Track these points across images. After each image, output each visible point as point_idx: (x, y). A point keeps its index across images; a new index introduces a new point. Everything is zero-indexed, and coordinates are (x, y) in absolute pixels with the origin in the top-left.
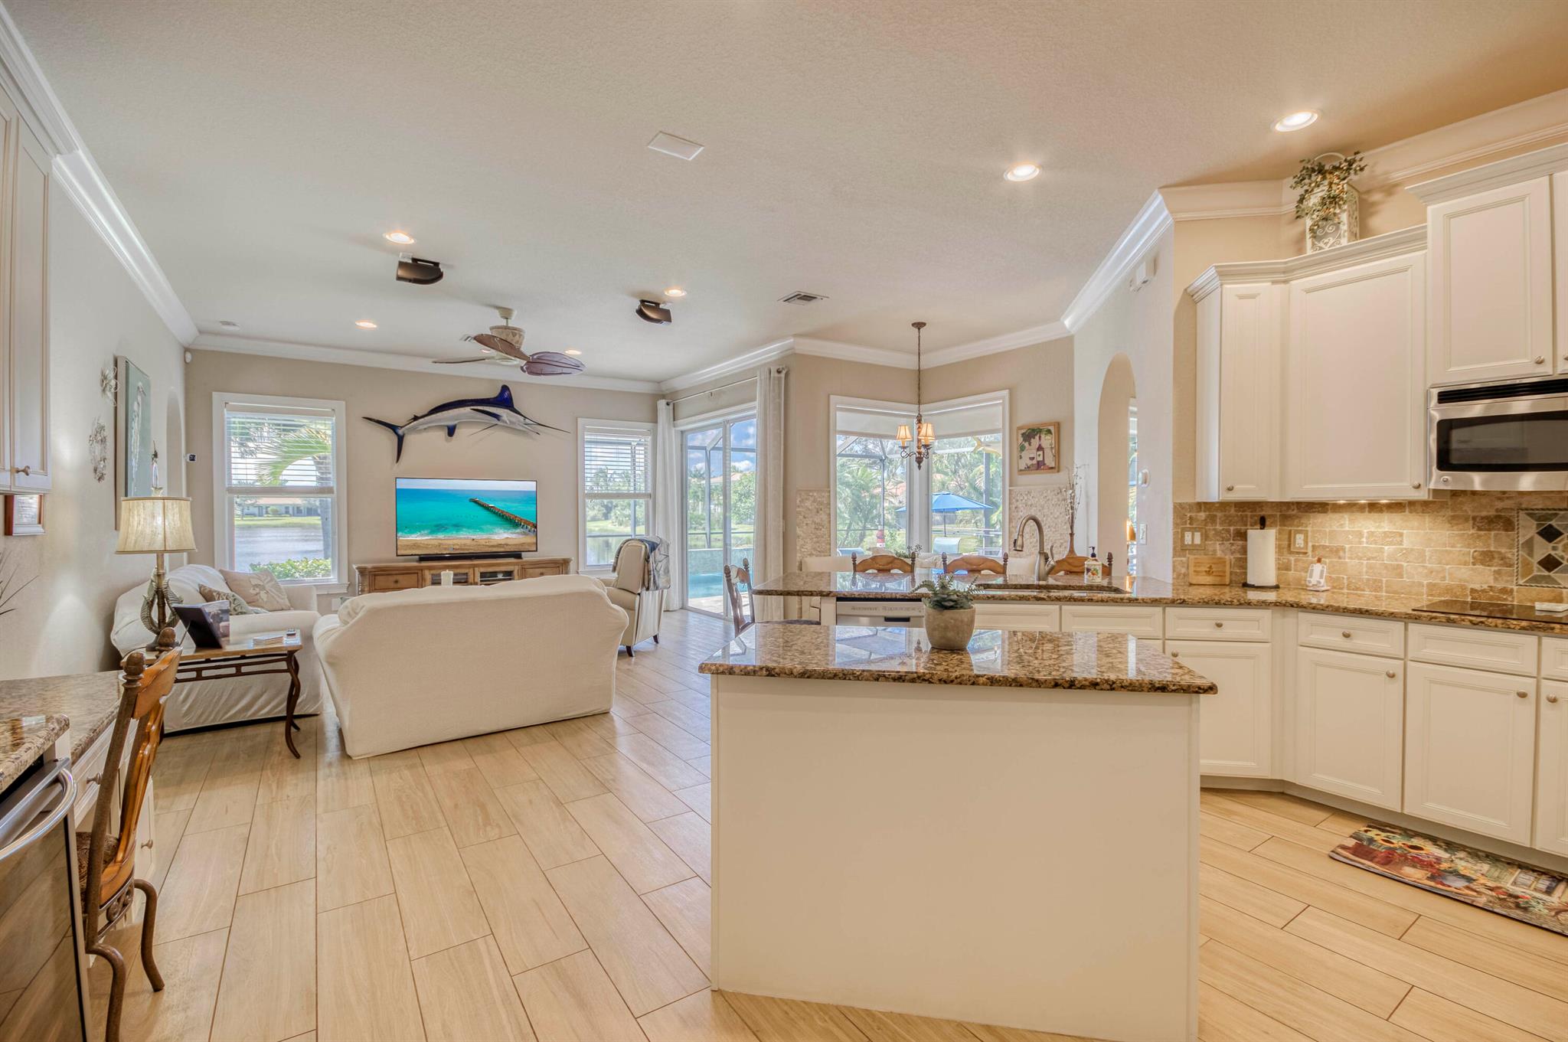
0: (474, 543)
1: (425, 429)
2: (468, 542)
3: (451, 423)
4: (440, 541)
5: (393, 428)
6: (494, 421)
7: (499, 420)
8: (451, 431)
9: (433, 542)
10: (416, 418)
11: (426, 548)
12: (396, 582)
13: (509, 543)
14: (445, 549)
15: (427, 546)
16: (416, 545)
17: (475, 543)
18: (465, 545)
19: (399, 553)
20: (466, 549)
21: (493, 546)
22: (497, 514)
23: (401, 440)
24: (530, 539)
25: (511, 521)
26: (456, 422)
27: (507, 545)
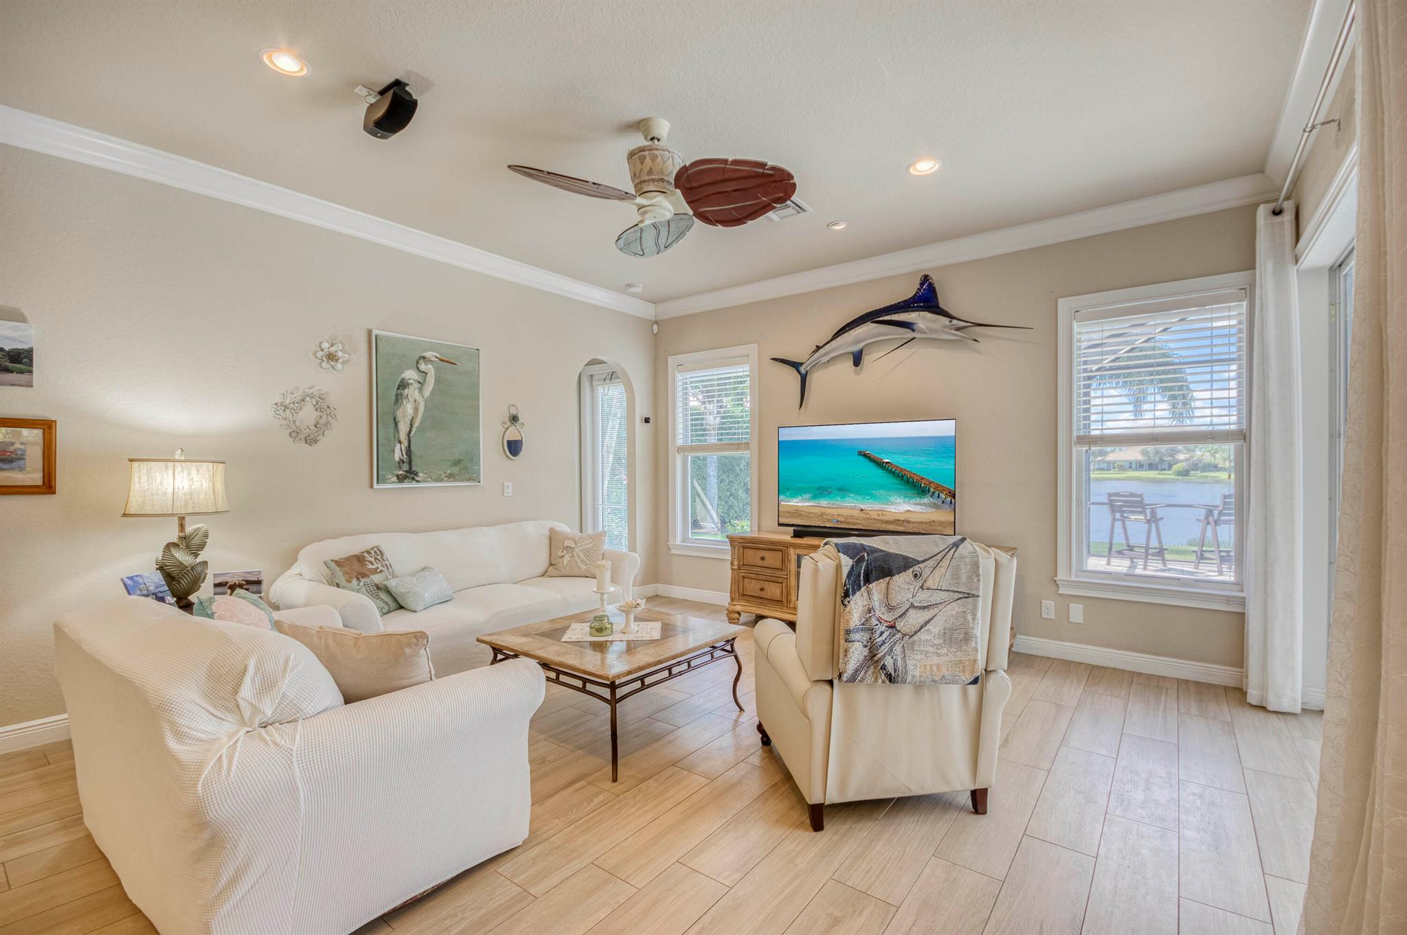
0: (862, 514)
1: (828, 361)
2: (856, 513)
3: (856, 348)
4: (823, 510)
5: (796, 365)
6: (908, 334)
7: (913, 331)
8: (857, 359)
9: (815, 510)
10: (818, 348)
11: (808, 517)
12: (763, 559)
13: (913, 520)
14: (829, 521)
15: (808, 515)
16: (797, 513)
17: (865, 516)
18: (851, 517)
19: (782, 521)
20: (853, 524)
21: (887, 522)
22: (894, 473)
23: (804, 379)
24: (944, 516)
25: (915, 485)
26: (861, 345)
27: (908, 522)
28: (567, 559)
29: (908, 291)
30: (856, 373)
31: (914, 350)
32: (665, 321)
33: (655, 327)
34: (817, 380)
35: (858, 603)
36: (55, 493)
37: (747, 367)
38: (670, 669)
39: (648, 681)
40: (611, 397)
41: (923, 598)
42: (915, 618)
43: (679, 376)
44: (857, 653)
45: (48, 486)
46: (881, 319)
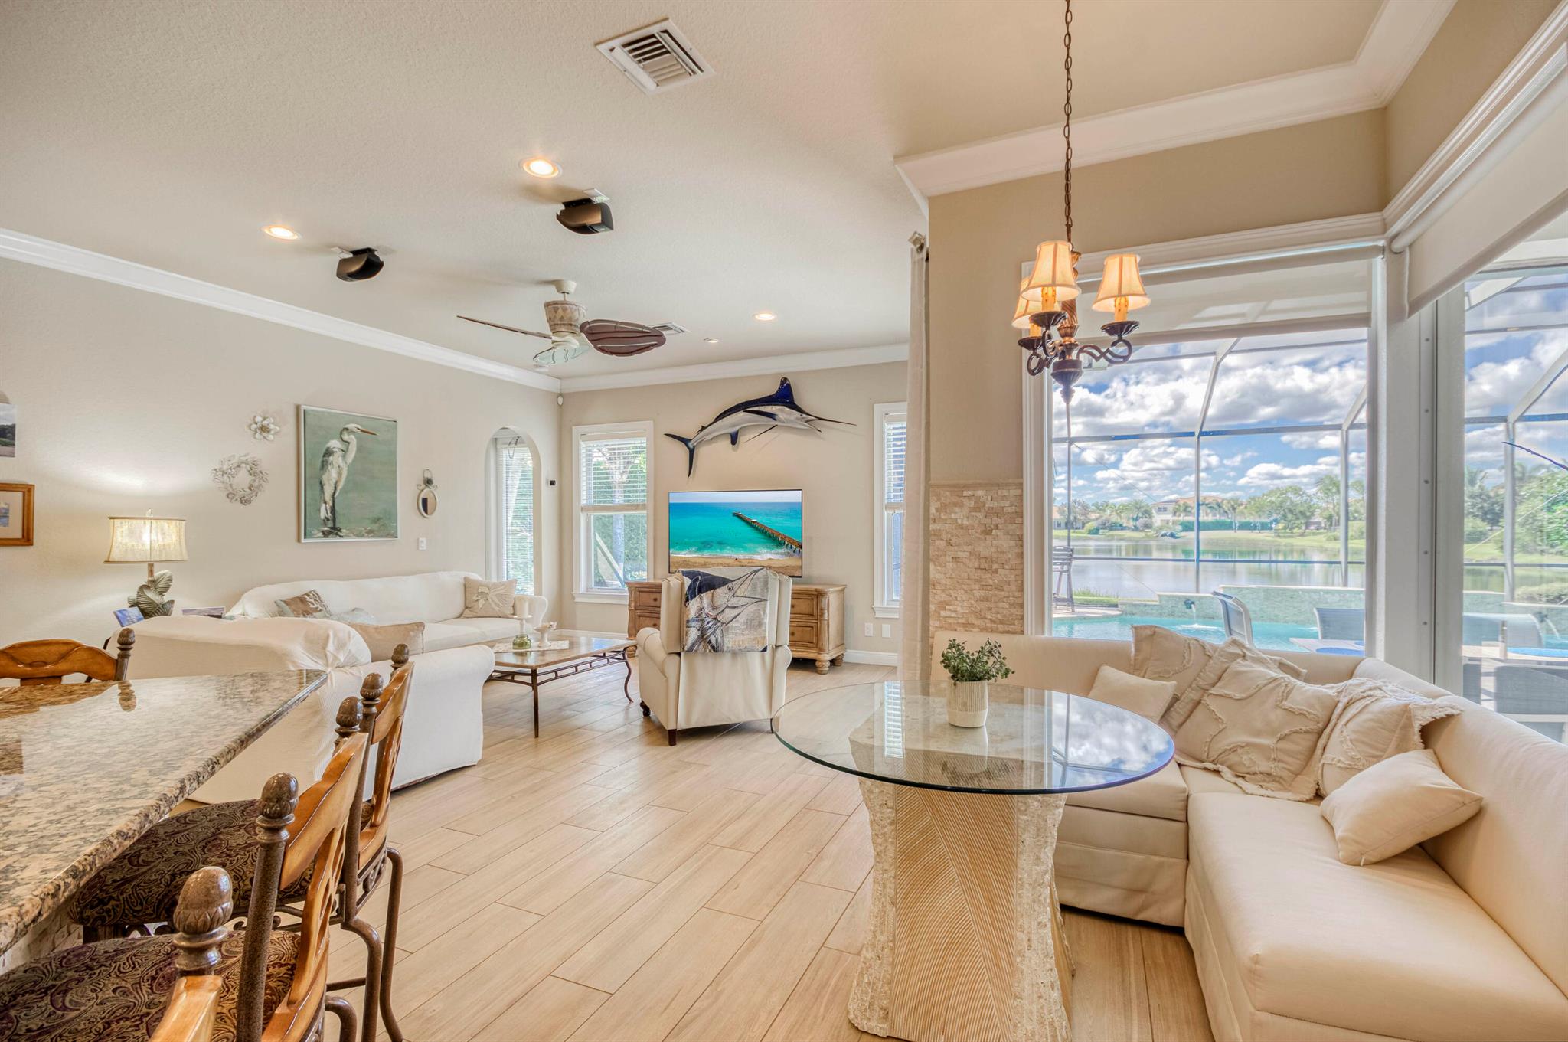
1: (712, 438)
2: (731, 562)
3: (733, 430)
4: (707, 560)
5: (685, 441)
6: (772, 423)
7: (775, 420)
8: (734, 438)
9: (698, 561)
10: (703, 428)
15: (694, 565)
16: (685, 563)
17: (738, 564)
19: (673, 570)
22: (760, 530)
23: (692, 452)
24: (793, 562)
25: (775, 539)
26: (737, 428)
28: (481, 602)
29: (772, 389)
30: (734, 450)
31: (776, 434)
32: (569, 394)
33: (560, 399)
34: (702, 453)
35: (693, 606)
36: (32, 545)
37: (644, 440)
38: (576, 667)
39: (560, 673)
40: (517, 462)
41: (734, 601)
42: (729, 614)
43: (583, 445)
44: (693, 634)
45: (27, 539)
46: (751, 409)
